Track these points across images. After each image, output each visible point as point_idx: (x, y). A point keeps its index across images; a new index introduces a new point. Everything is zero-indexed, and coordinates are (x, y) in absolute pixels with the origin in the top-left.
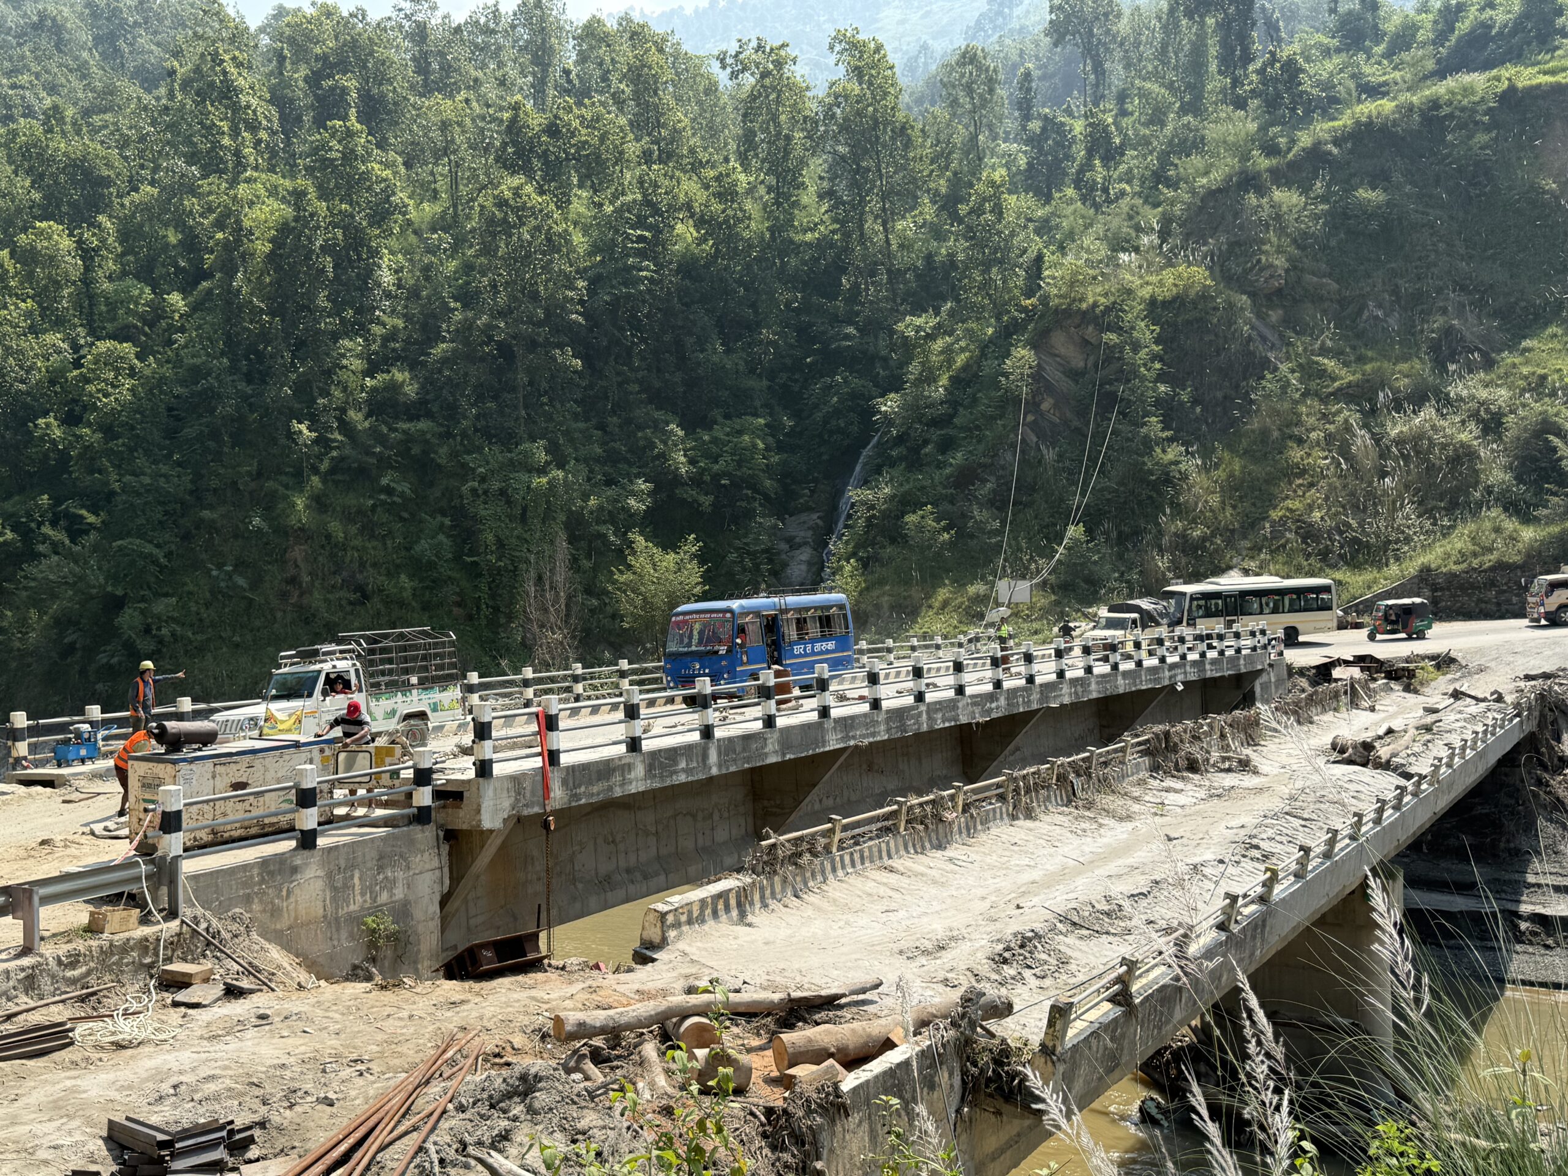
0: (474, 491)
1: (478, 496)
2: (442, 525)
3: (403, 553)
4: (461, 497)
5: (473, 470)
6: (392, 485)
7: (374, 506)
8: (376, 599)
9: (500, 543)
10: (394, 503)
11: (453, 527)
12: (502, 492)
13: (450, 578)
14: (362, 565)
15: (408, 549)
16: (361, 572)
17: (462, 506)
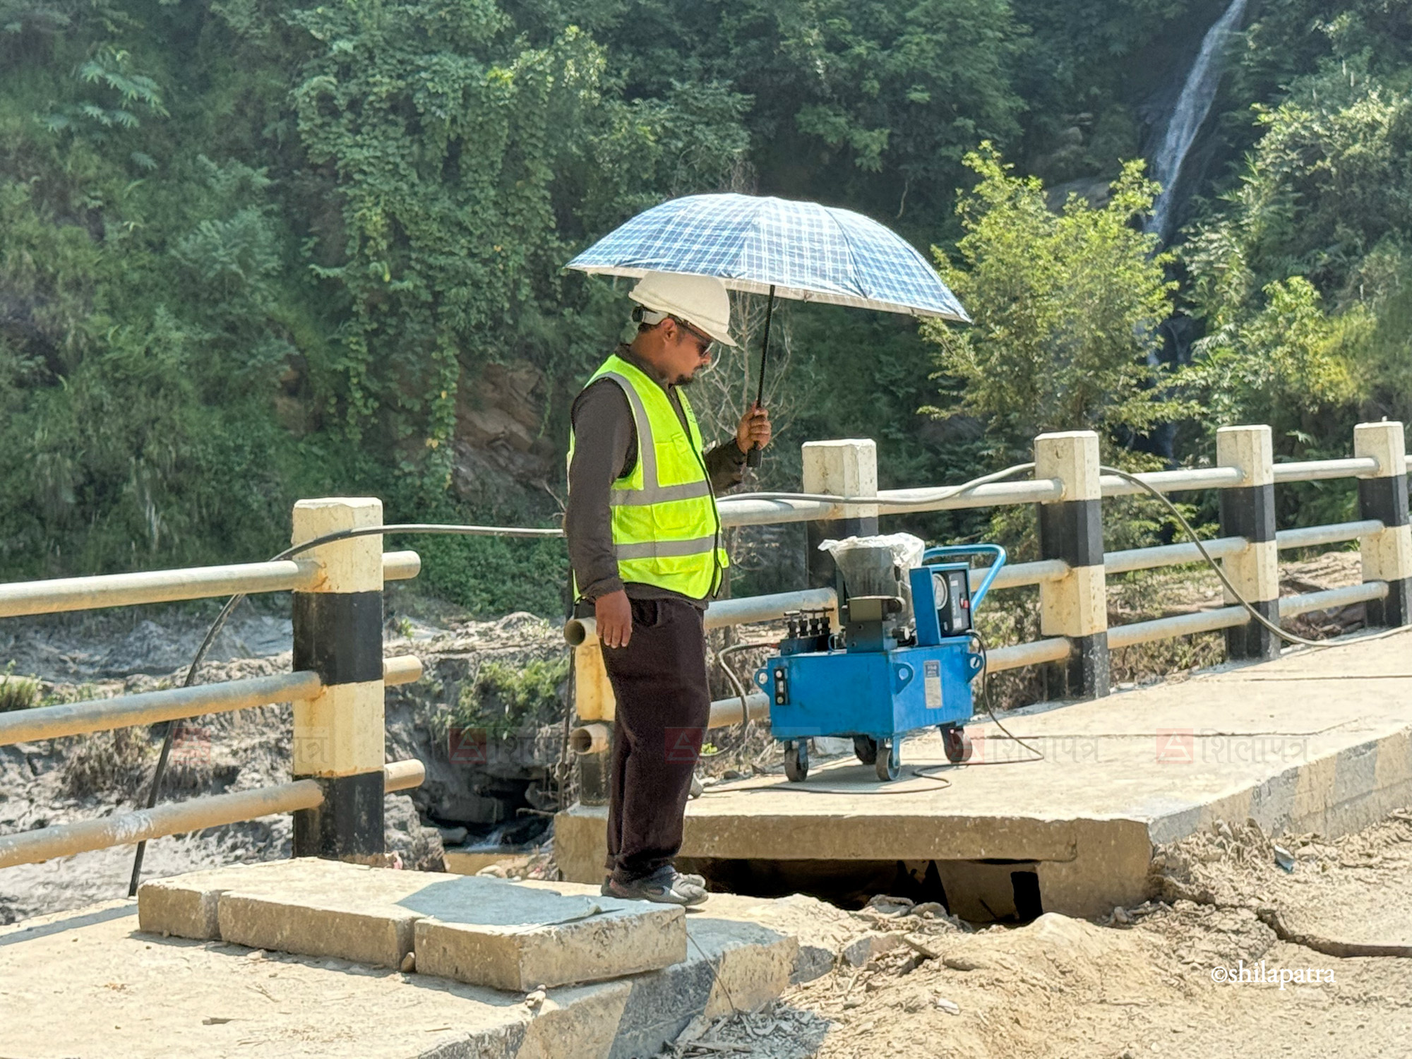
0: (325, 99)
1: (335, 113)
2: (244, 187)
3: (146, 257)
4: (291, 115)
5: (320, 46)
6: (113, 80)
7: (68, 135)
8: (89, 372)
9: (399, 234)
10: (118, 128)
11: (271, 192)
12: (400, 105)
13: (270, 321)
14: (45, 285)
15: (158, 247)
16: (41, 302)
17: (294, 137)
